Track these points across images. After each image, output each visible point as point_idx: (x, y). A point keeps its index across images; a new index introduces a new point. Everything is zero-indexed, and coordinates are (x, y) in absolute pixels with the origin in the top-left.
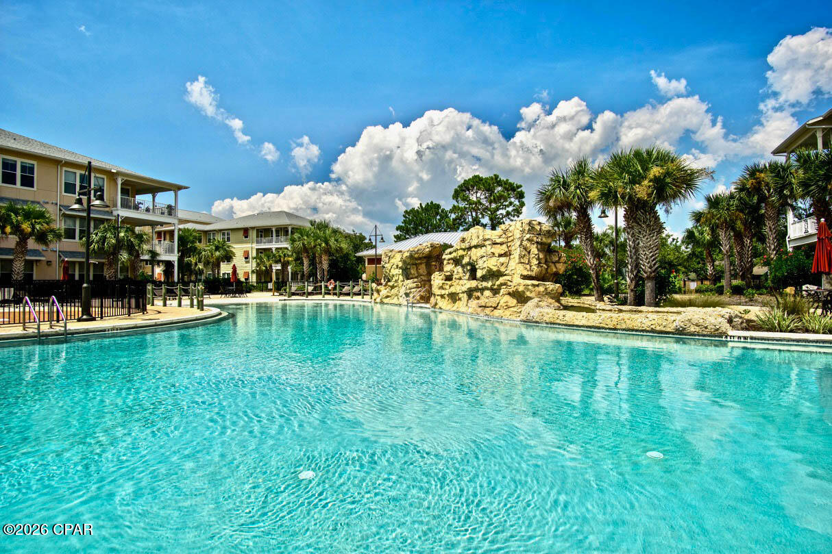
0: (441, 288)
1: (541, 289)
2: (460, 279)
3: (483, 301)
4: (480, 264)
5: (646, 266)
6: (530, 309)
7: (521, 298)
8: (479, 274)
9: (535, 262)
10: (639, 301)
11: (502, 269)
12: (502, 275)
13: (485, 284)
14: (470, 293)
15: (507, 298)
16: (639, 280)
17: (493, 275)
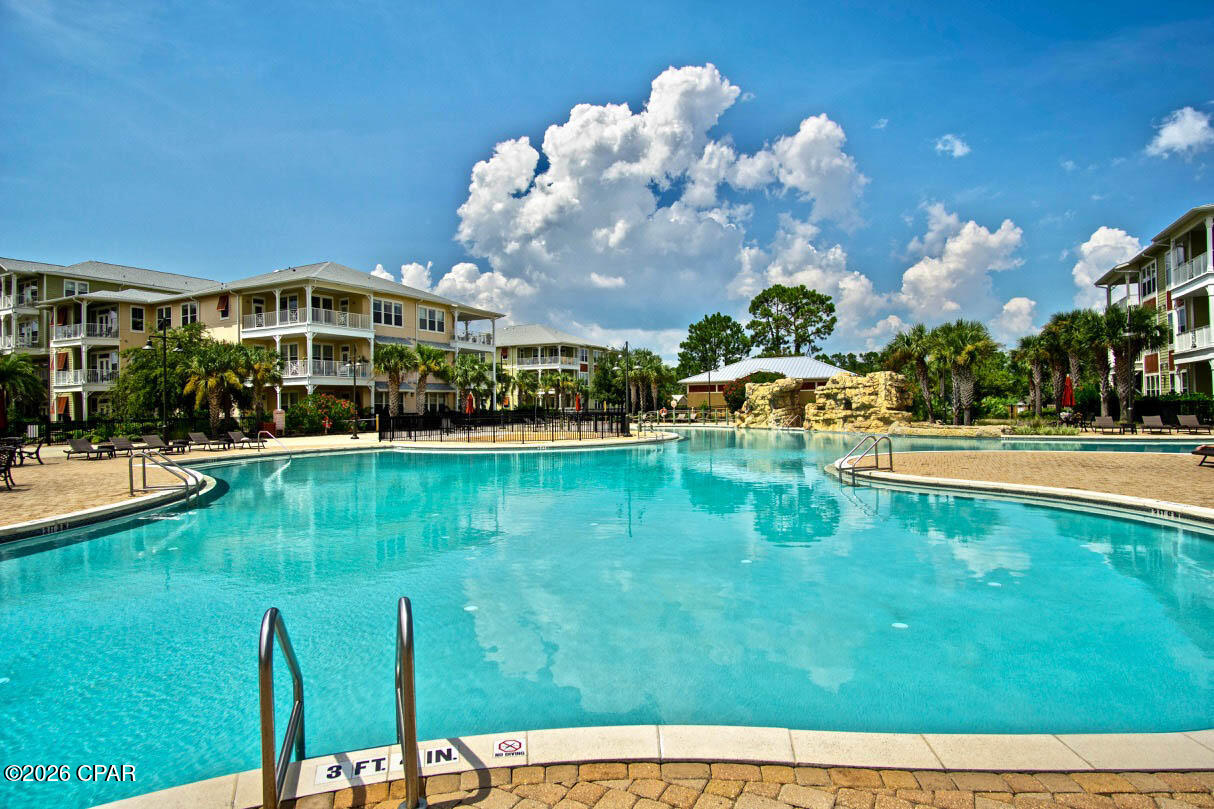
0: (816, 415)
1: (900, 416)
2: (833, 409)
3: (857, 424)
4: (855, 399)
5: (964, 401)
6: (896, 427)
7: (887, 421)
8: (854, 406)
9: (895, 399)
10: (961, 422)
11: (873, 403)
12: (873, 407)
13: (858, 413)
14: (845, 419)
15: (876, 422)
16: (960, 410)
17: (864, 407)
